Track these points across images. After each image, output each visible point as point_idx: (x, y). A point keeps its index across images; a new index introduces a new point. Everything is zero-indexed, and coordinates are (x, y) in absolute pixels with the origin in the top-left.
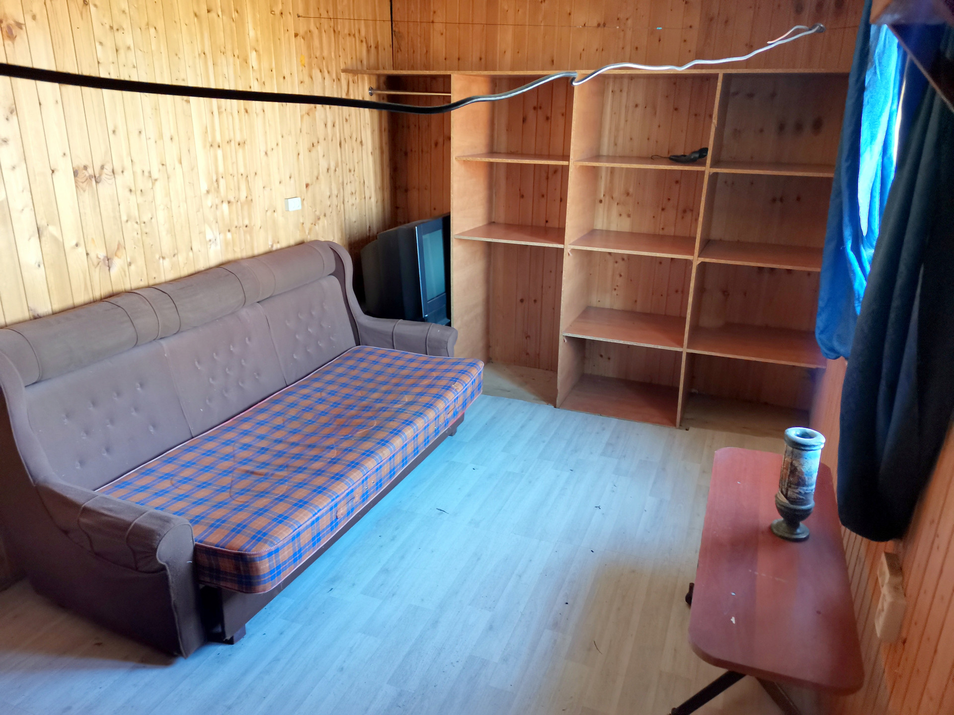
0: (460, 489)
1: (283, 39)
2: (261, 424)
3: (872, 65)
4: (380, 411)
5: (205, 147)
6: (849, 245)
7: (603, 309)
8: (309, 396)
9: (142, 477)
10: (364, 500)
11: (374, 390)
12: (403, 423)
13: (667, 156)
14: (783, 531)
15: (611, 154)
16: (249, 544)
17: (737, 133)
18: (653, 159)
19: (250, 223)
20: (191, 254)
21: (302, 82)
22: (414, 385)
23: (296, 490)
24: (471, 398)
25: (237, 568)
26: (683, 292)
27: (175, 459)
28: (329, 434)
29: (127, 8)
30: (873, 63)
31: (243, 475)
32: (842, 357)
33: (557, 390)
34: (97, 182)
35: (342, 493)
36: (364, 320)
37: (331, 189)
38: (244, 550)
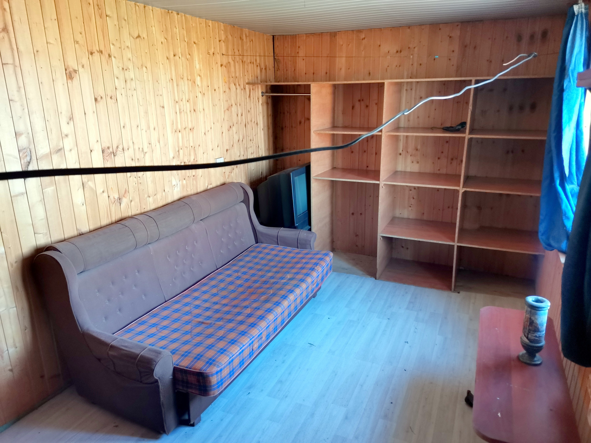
0: (321, 331)
1: (214, 68)
2: (205, 292)
3: (568, 76)
4: (273, 284)
5: (172, 132)
6: (558, 182)
7: (403, 218)
8: (231, 275)
9: (139, 326)
10: (267, 339)
11: (269, 271)
12: (288, 291)
13: (440, 126)
14: (526, 359)
15: (406, 126)
16: (205, 366)
17: (483, 112)
18: (432, 129)
19: (196, 174)
20: (164, 193)
21: (224, 92)
22: (292, 268)
23: (229, 334)
24: (326, 275)
25: (198, 381)
26: (452, 207)
27: (157, 315)
28: (245, 299)
29: (131, 57)
30: (569, 75)
31: (197, 324)
32: (555, 250)
33: (377, 269)
34: (114, 156)
35: (256, 335)
36: (261, 228)
37: (240, 151)
38: (203, 370)
